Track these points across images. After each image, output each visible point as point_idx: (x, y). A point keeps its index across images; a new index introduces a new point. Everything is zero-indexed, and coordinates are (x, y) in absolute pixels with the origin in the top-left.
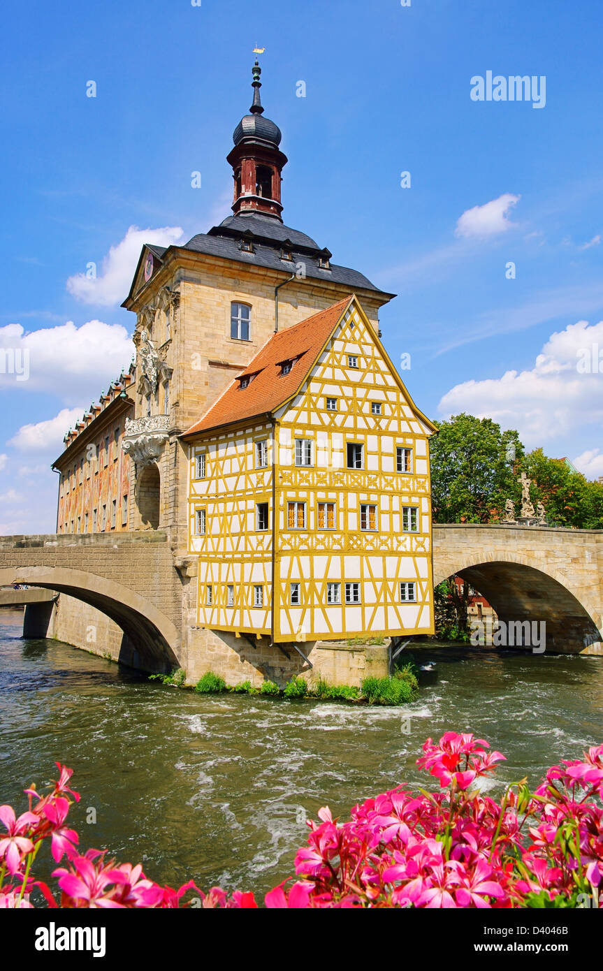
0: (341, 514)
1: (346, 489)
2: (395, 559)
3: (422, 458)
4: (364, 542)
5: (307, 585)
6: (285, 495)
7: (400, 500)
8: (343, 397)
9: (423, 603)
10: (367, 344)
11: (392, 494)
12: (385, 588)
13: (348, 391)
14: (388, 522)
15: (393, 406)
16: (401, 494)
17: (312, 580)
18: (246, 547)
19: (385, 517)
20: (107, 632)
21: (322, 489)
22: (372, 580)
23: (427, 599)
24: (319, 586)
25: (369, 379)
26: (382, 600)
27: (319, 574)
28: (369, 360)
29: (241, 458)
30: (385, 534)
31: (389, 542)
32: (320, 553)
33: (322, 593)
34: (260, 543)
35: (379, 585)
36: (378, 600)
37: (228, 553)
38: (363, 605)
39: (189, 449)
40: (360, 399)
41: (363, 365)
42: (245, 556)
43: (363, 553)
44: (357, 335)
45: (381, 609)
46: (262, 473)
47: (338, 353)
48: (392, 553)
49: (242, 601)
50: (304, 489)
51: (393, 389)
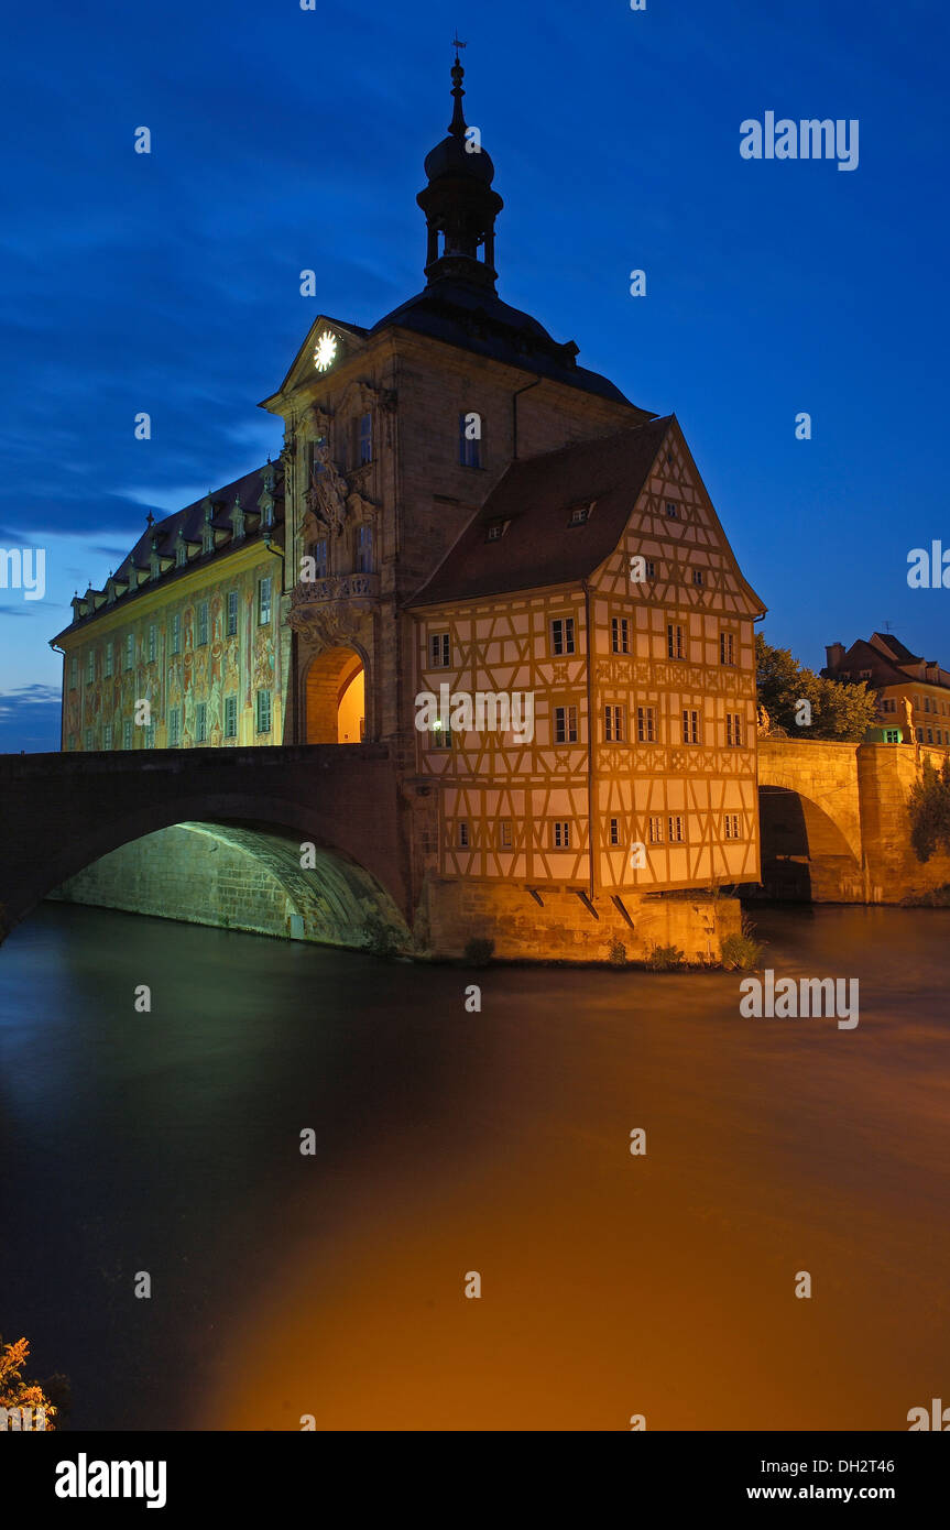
0: (664, 722)
1: (668, 689)
2: (721, 783)
3: (748, 647)
4: (688, 761)
5: (629, 819)
6: (603, 694)
7: (725, 705)
8: (663, 559)
9: (748, 843)
10: (687, 486)
11: (716, 695)
12: (710, 822)
13: (669, 551)
14: (713, 734)
15: (717, 574)
16: (725, 695)
17: (634, 812)
18: (534, 767)
19: (709, 727)
20: (214, 889)
21: (642, 688)
22: (697, 812)
23: (753, 837)
24: (641, 820)
25: (690, 536)
26: (707, 839)
27: (641, 806)
28: (689, 508)
29: (523, 643)
30: (709, 749)
31: (714, 761)
32: (641, 775)
33: (645, 830)
34: (565, 761)
35: (704, 818)
36: (704, 839)
37: (500, 775)
38: (688, 846)
39: (414, 626)
40: (683, 563)
41: (684, 516)
42: (533, 780)
43: (687, 775)
44: (676, 472)
45: (706, 850)
46: (564, 664)
47: (656, 496)
48: (716, 775)
49: (529, 842)
50: (623, 687)
51: (716, 551)
